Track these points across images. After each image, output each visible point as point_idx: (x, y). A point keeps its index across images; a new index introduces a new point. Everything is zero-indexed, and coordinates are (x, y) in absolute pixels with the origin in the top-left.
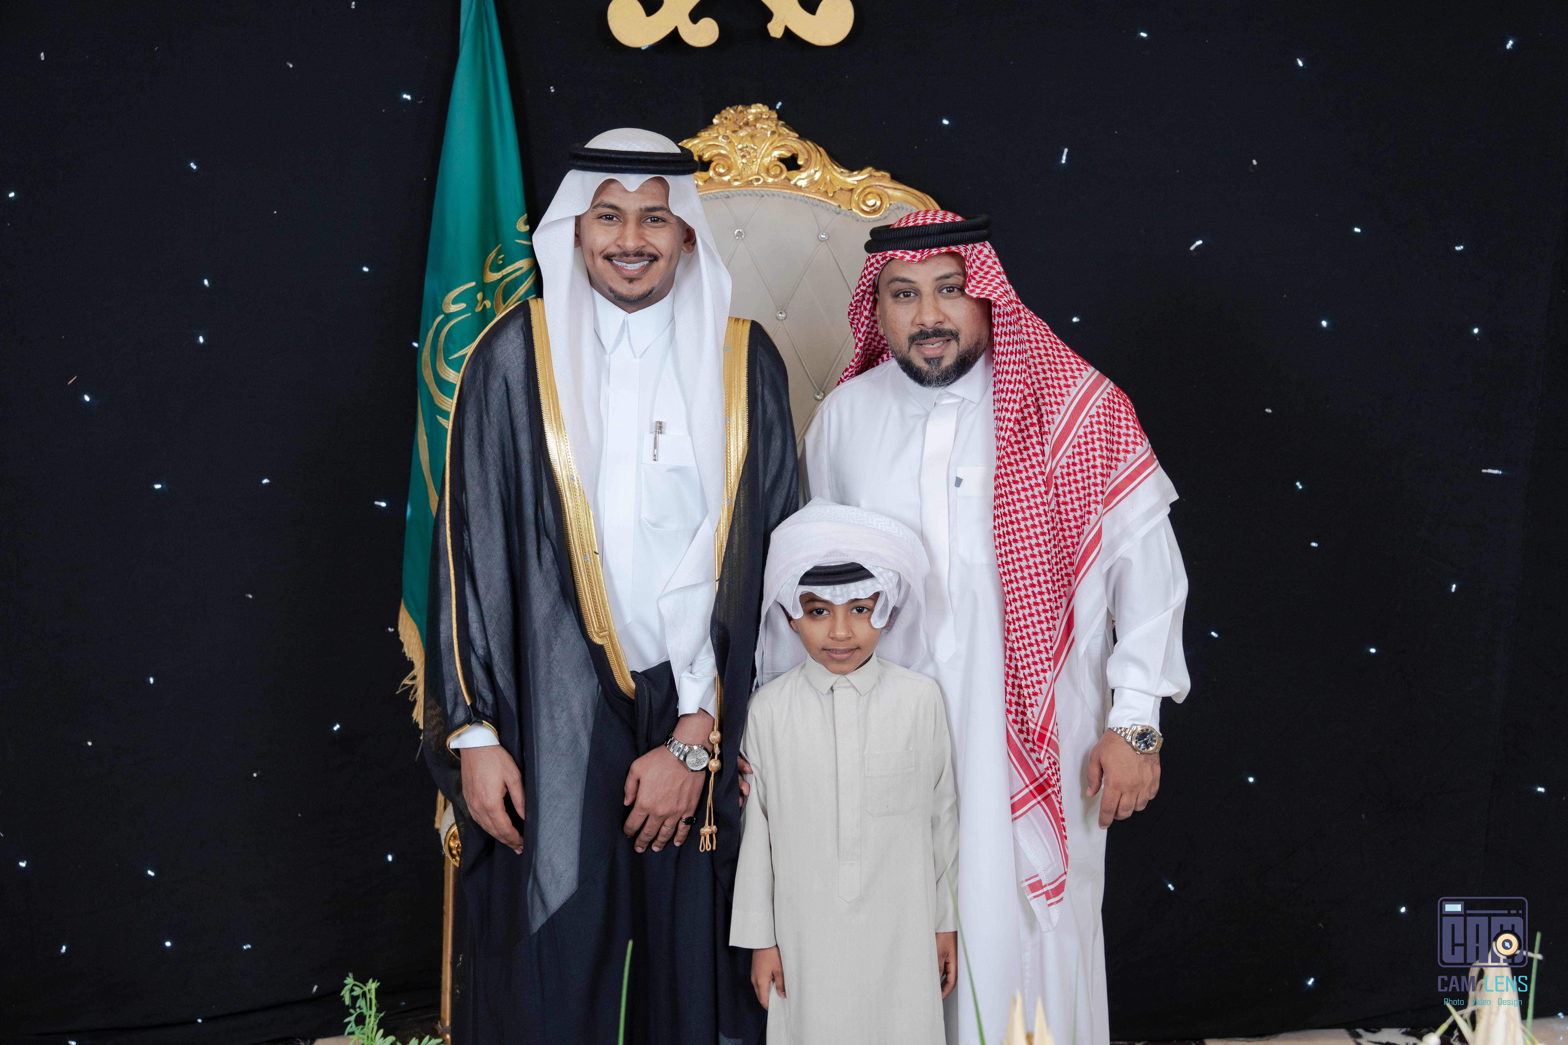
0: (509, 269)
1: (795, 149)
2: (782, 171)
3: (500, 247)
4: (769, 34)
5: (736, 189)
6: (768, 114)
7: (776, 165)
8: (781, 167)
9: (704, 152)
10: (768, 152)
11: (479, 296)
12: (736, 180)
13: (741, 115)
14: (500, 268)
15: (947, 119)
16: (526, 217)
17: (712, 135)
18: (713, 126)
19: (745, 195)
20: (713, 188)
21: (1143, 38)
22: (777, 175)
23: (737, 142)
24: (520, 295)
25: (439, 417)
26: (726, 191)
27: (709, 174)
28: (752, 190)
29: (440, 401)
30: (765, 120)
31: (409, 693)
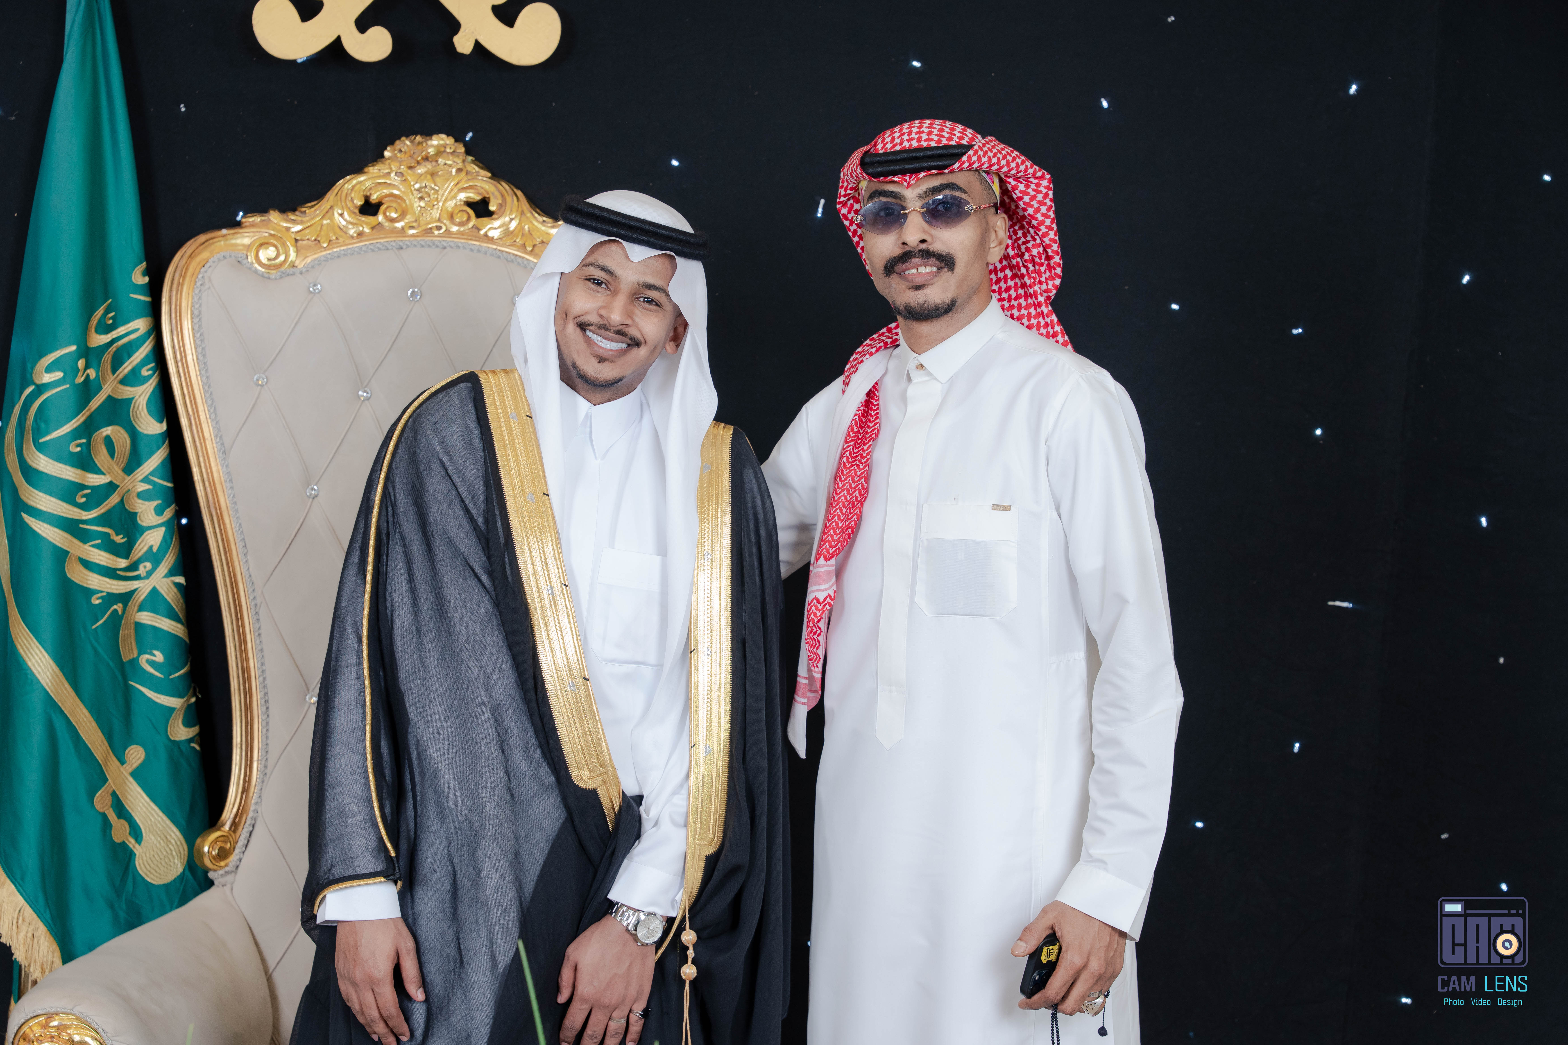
0: (121, 331)
1: (486, 191)
2: (469, 218)
3: (111, 303)
4: (455, 49)
5: (412, 239)
6: (453, 148)
7: (462, 210)
8: (468, 213)
9: (373, 192)
10: (453, 193)
11: (81, 363)
12: (413, 228)
13: (420, 147)
14: (109, 329)
15: (677, 159)
16: (145, 266)
17: (382, 171)
18: (383, 160)
19: (422, 246)
20: (383, 236)
21: (915, 68)
22: (463, 222)
23: (413, 181)
24: (135, 363)
25: (24, 515)
26: (399, 241)
27: (378, 219)
28: (432, 240)
29: (27, 495)
30: (450, 155)
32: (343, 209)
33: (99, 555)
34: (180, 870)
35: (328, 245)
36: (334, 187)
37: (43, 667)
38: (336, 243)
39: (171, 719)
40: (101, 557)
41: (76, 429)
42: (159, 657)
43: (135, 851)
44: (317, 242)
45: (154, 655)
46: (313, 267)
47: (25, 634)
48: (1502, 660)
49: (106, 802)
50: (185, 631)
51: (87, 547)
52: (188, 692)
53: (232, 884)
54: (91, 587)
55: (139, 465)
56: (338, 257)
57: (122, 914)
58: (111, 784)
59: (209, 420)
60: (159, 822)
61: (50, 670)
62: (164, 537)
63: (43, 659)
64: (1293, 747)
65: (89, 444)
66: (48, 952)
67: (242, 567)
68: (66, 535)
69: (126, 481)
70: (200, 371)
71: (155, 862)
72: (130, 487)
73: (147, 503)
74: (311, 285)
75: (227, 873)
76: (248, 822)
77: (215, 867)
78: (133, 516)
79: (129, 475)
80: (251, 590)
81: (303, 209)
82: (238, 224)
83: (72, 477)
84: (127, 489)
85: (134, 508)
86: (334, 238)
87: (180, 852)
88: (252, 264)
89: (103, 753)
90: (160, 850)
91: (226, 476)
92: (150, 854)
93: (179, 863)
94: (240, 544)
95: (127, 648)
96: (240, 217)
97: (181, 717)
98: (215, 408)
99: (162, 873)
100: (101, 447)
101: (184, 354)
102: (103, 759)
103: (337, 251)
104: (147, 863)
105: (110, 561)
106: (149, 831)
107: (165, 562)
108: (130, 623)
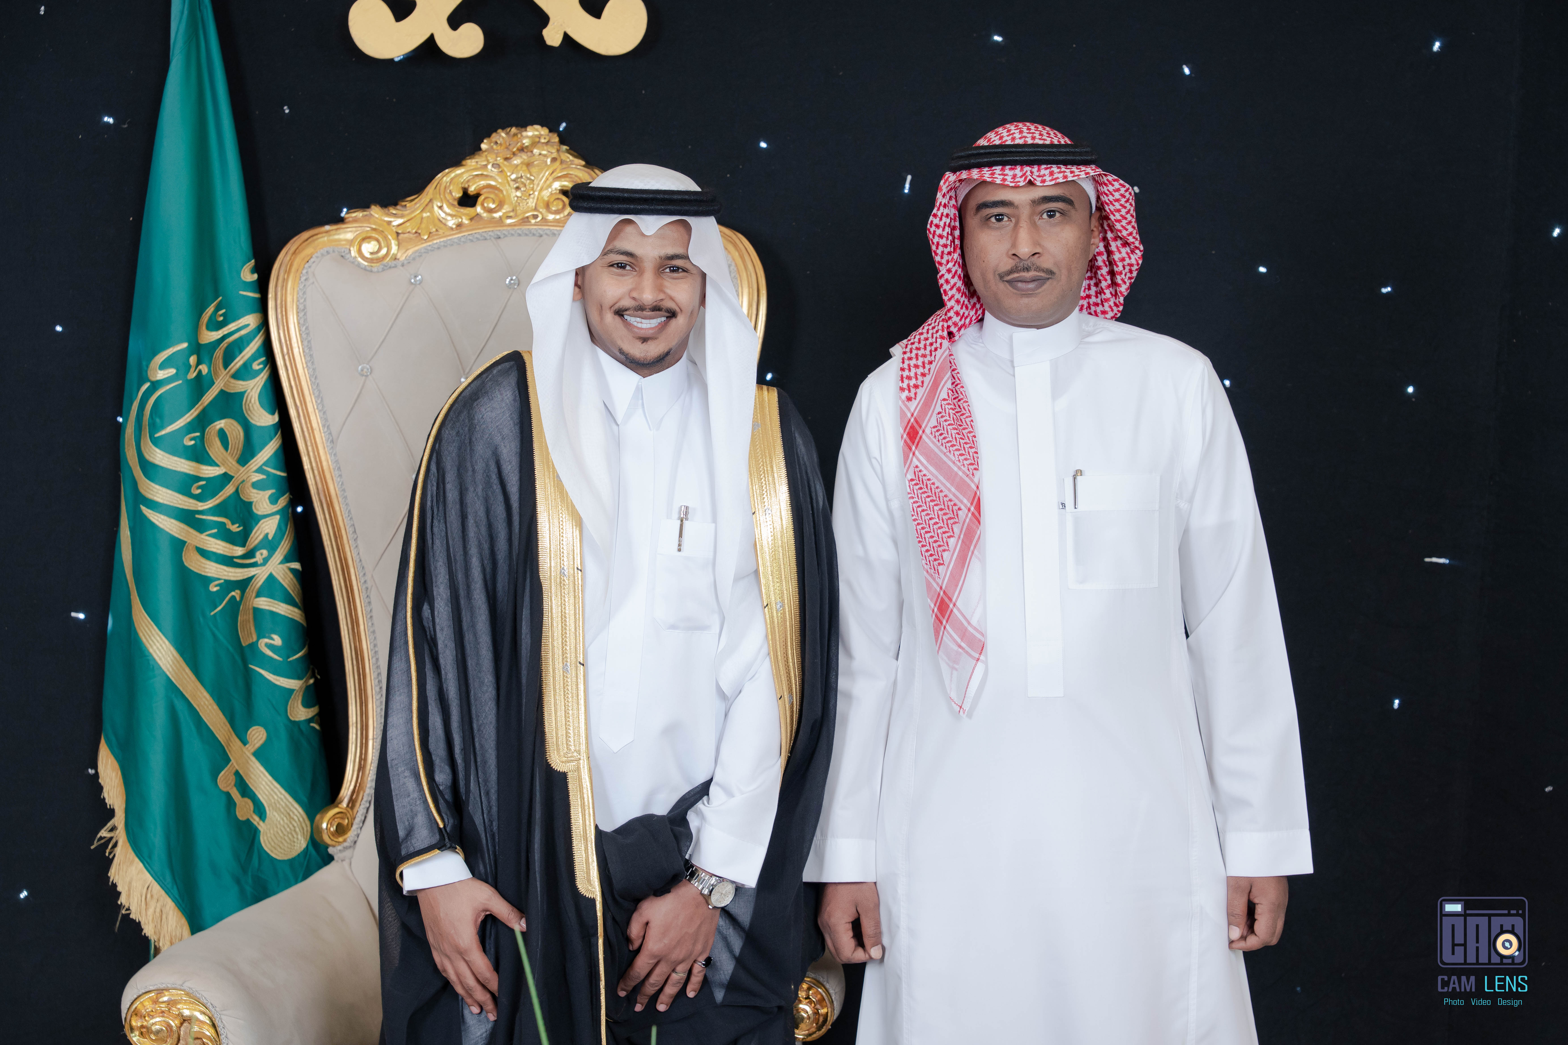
0: (232, 327)
2: (564, 206)
3: (221, 300)
4: (544, 42)
5: (509, 228)
6: (548, 138)
7: (558, 199)
8: (563, 201)
9: (471, 184)
10: (548, 182)
11: (193, 360)
12: (510, 217)
13: (515, 138)
14: (220, 326)
15: (765, 142)
16: (253, 264)
17: (479, 163)
18: (481, 152)
19: (520, 235)
20: (481, 226)
21: (997, 42)
22: (558, 210)
23: (509, 172)
24: (246, 358)
25: (143, 508)
26: (497, 230)
27: (476, 210)
28: (528, 229)
29: (145, 488)
30: (544, 145)
31: (107, 847)
32: (442, 201)
33: (216, 544)
34: (304, 845)
35: (428, 237)
36: (433, 181)
37: (164, 653)
38: (436, 235)
39: (291, 700)
40: (218, 546)
41: (189, 423)
42: (277, 641)
43: (260, 828)
44: (417, 235)
45: (273, 639)
46: (414, 259)
47: (146, 621)
49: (230, 782)
50: (301, 615)
51: (203, 536)
52: (306, 674)
53: (351, 859)
54: (209, 575)
55: (253, 455)
56: (439, 248)
57: (249, 889)
58: (234, 764)
59: (317, 411)
60: (282, 800)
61: (171, 656)
62: (279, 525)
63: (164, 646)
64: (1393, 703)
65: (202, 437)
66: (176, 927)
67: (352, 552)
68: (182, 526)
69: (241, 472)
70: (306, 363)
71: (279, 839)
72: (245, 478)
73: (261, 492)
74: (413, 277)
75: (346, 848)
76: (365, 799)
77: (333, 843)
78: (248, 505)
79: (243, 466)
80: (361, 574)
81: (404, 203)
82: (342, 220)
83: (187, 469)
84: (241, 480)
85: (249, 497)
86: (434, 230)
87: (303, 829)
88: (355, 257)
89: (225, 734)
90: (284, 827)
91: (335, 465)
92: (274, 830)
93: (303, 839)
94: (350, 530)
95: (246, 632)
96: (344, 213)
97: (300, 698)
98: (322, 398)
99: (286, 849)
100: (215, 439)
101: (290, 348)
102: (225, 741)
103: (437, 243)
104: (272, 839)
105: (226, 550)
106: (273, 809)
107: (281, 549)
108: (249, 608)
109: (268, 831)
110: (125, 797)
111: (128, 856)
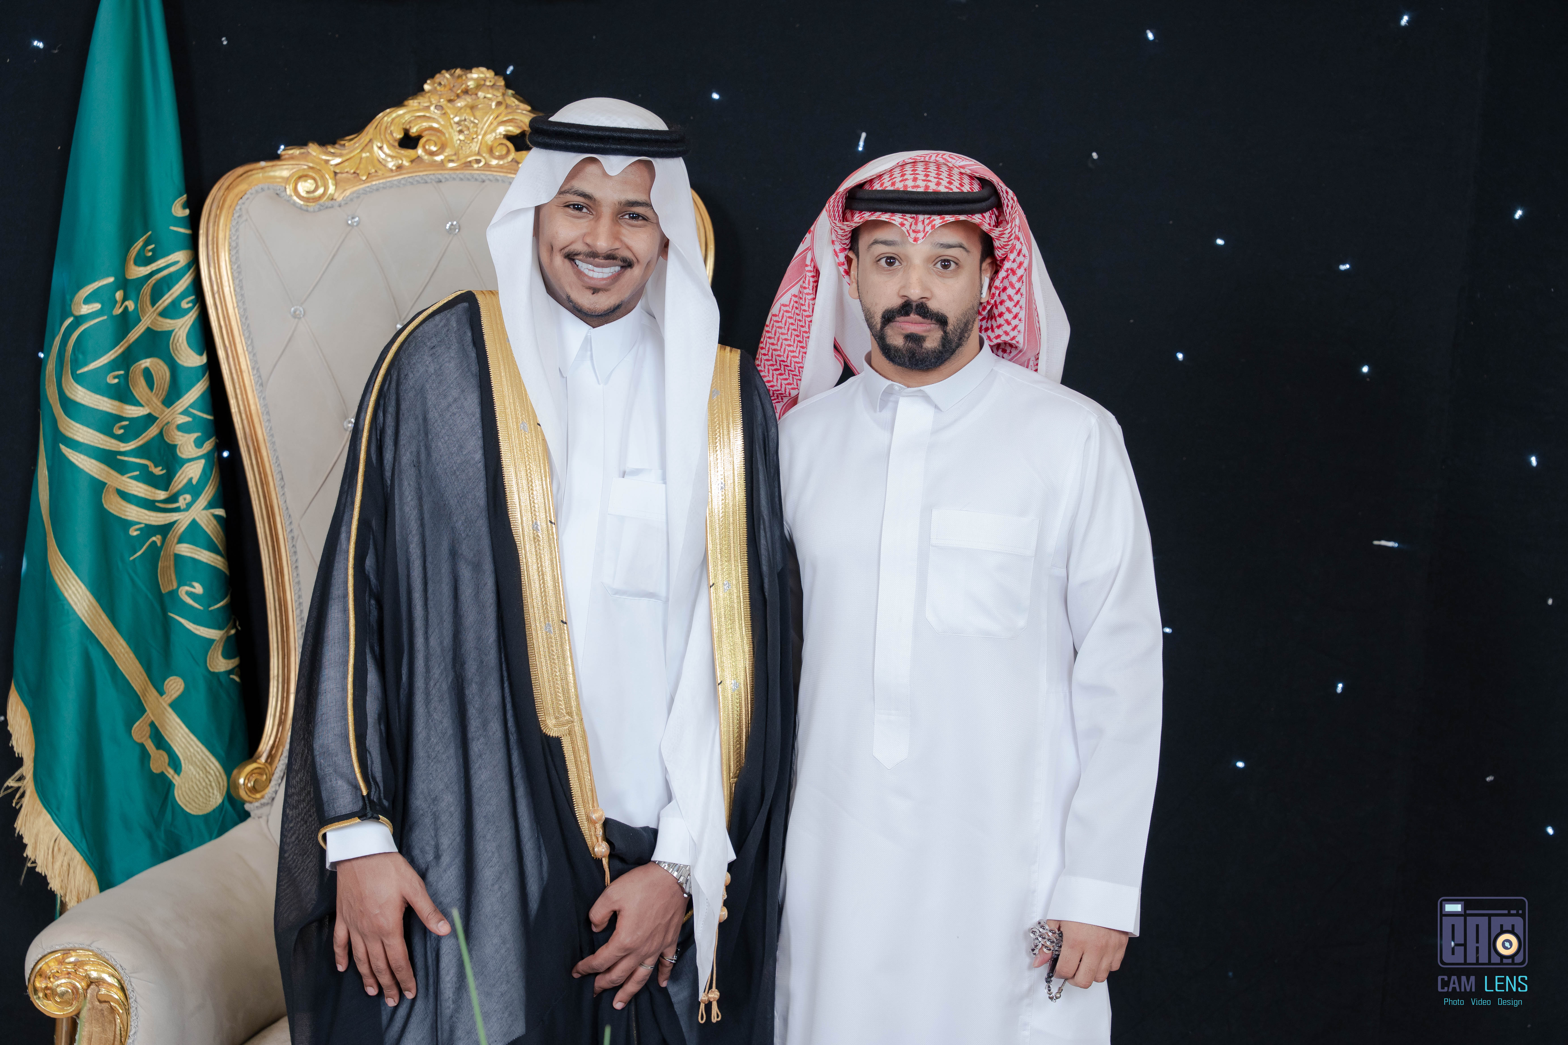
0: (161, 263)
2: (508, 151)
3: (150, 235)
5: (451, 172)
6: (493, 81)
7: (502, 144)
8: (507, 147)
9: (412, 125)
11: (119, 295)
12: (452, 161)
13: (460, 80)
14: (148, 261)
15: (718, 93)
16: (185, 199)
17: (422, 104)
18: (424, 93)
19: (461, 179)
20: (422, 169)
22: (502, 155)
23: (453, 114)
24: (175, 296)
25: (62, 447)
26: (438, 174)
27: (417, 152)
28: (471, 174)
29: (64, 426)
30: (490, 88)
31: (14, 798)
32: (382, 142)
33: (137, 487)
34: (220, 801)
35: (367, 178)
36: (374, 121)
37: (79, 598)
38: (375, 176)
39: (211, 651)
40: (140, 489)
41: (113, 360)
42: (198, 589)
43: (174, 781)
44: (355, 175)
45: (193, 587)
46: (352, 200)
47: (62, 564)
48: (1550, 602)
49: (144, 733)
50: (224, 564)
51: (125, 478)
52: (228, 624)
53: (268, 816)
54: (129, 518)
55: (179, 397)
56: (377, 190)
57: (161, 845)
58: (150, 715)
60: (198, 753)
61: (87, 601)
62: (204, 470)
63: (79, 590)
64: (1336, 687)
65: (127, 376)
66: (84, 881)
67: (279, 499)
68: (103, 466)
69: (166, 413)
70: (237, 303)
71: (194, 793)
72: (169, 420)
73: (186, 435)
74: (350, 218)
75: (263, 805)
78: (172, 448)
79: (168, 407)
80: (288, 523)
81: (343, 142)
82: (278, 157)
83: (109, 408)
84: (166, 421)
85: (173, 439)
86: (373, 171)
87: (219, 783)
88: (291, 196)
89: (141, 684)
90: (199, 781)
91: (264, 409)
92: (189, 785)
93: (219, 794)
94: (277, 477)
95: (166, 580)
96: (281, 150)
97: (221, 649)
98: (252, 340)
99: (201, 804)
100: (139, 378)
101: (221, 285)
102: (141, 690)
103: (375, 184)
104: (187, 794)
105: (148, 493)
106: (189, 762)
107: (205, 494)
108: (170, 555)
109: (183, 786)
110: (34, 746)
111: (35, 807)
